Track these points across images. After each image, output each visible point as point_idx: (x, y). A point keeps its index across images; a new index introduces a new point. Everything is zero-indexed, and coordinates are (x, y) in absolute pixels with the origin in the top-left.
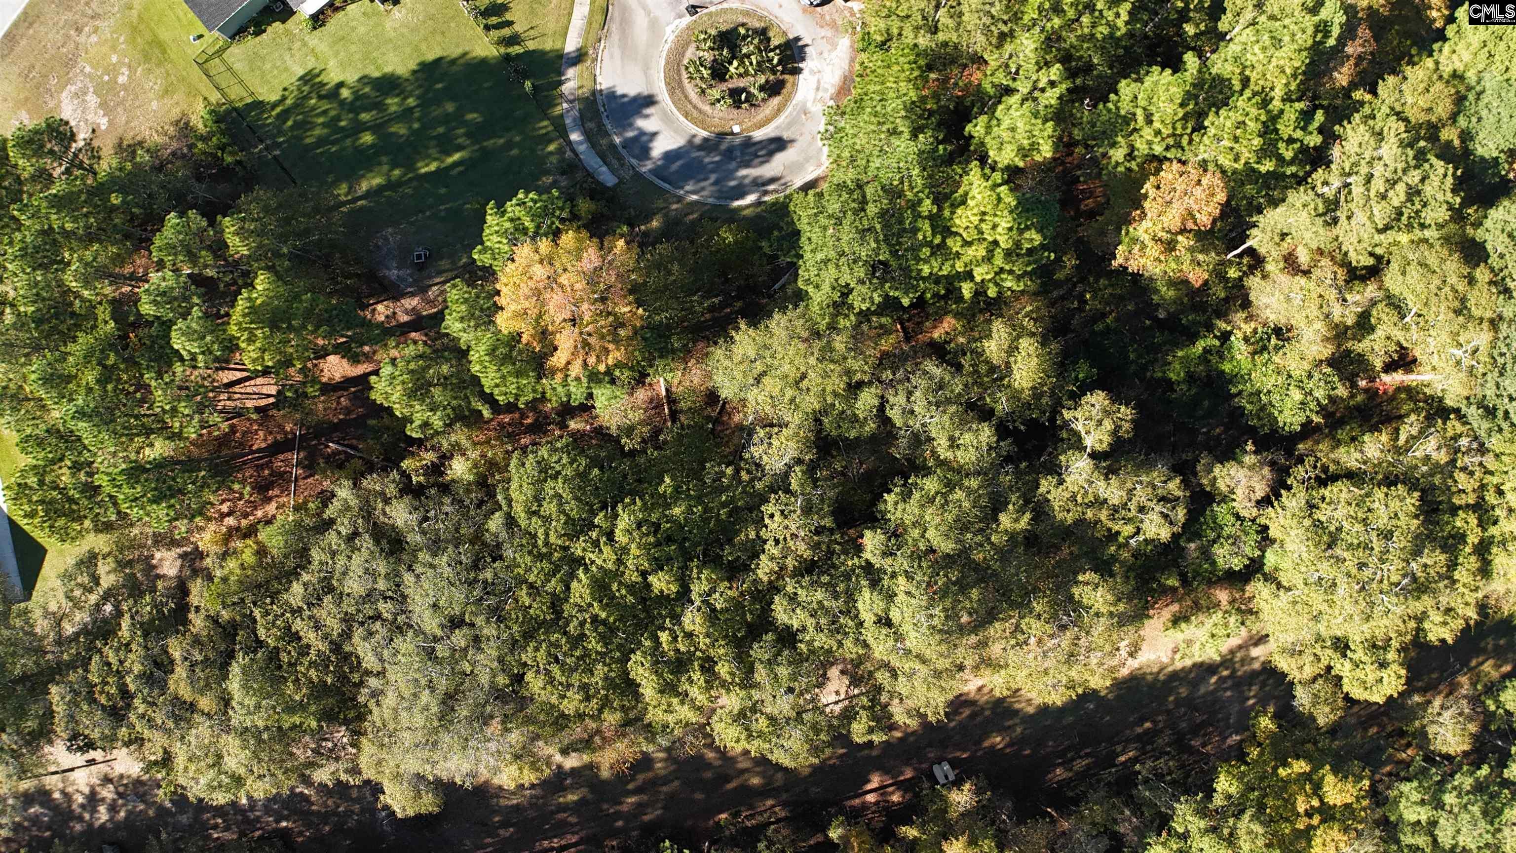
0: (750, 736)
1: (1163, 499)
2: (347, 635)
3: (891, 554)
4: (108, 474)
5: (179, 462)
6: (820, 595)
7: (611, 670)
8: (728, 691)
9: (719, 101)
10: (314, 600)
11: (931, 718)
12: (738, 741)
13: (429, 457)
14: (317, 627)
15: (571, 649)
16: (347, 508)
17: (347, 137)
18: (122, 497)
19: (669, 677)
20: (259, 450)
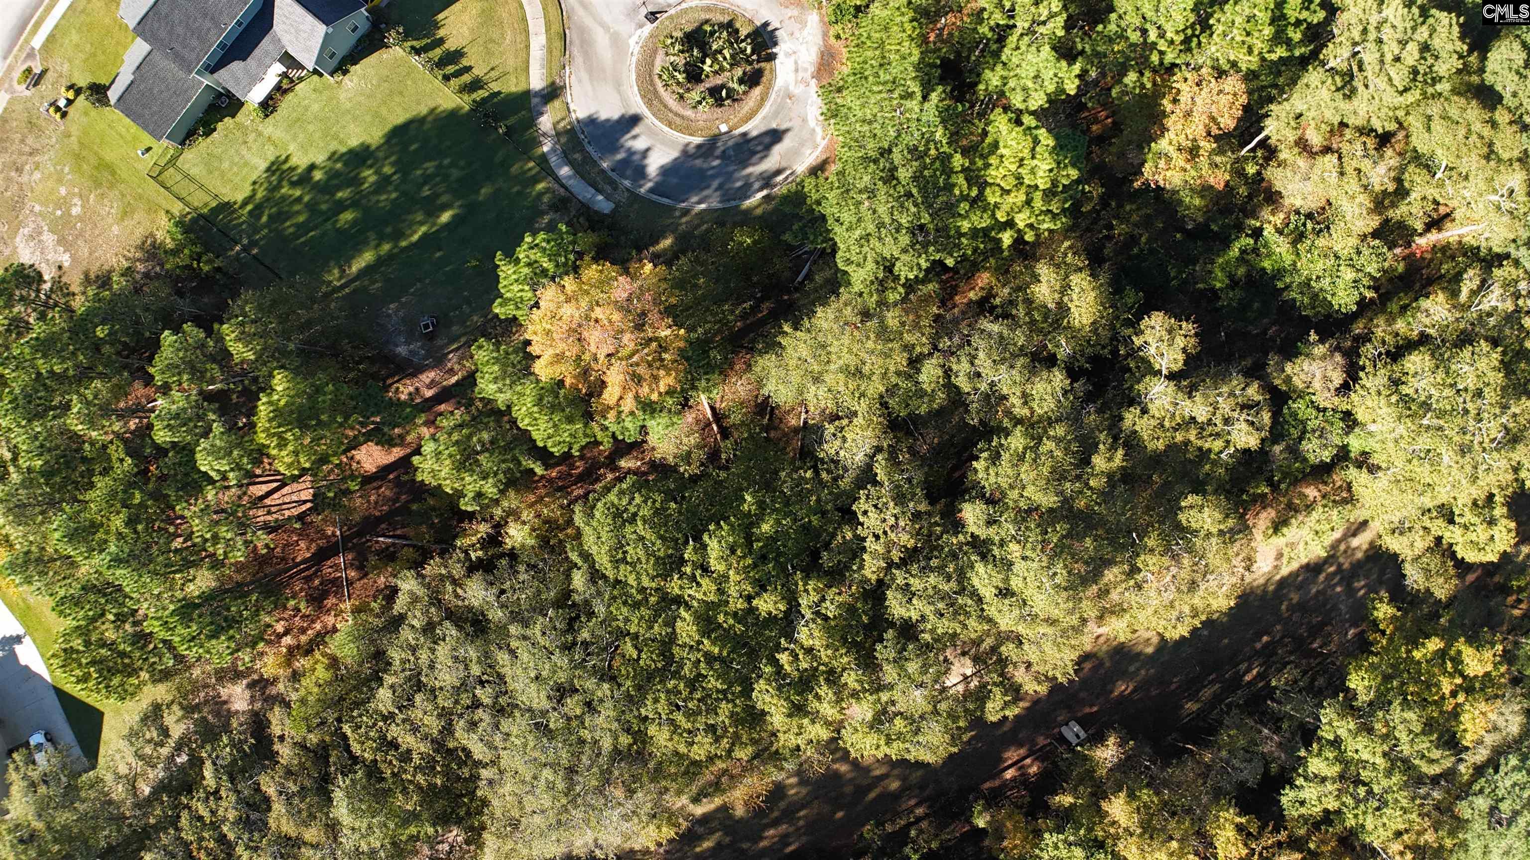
0: (889, 741)
1: (1244, 407)
2: (448, 730)
3: (995, 522)
4: (157, 619)
5: (227, 591)
6: (933, 579)
7: (735, 706)
8: (858, 699)
9: (700, 103)
10: (405, 702)
11: (1061, 679)
12: (878, 747)
13: (484, 529)
14: (415, 730)
15: (691, 693)
16: (415, 599)
17: (326, 220)
18: (177, 639)
19: (796, 698)
20: (304, 561)
